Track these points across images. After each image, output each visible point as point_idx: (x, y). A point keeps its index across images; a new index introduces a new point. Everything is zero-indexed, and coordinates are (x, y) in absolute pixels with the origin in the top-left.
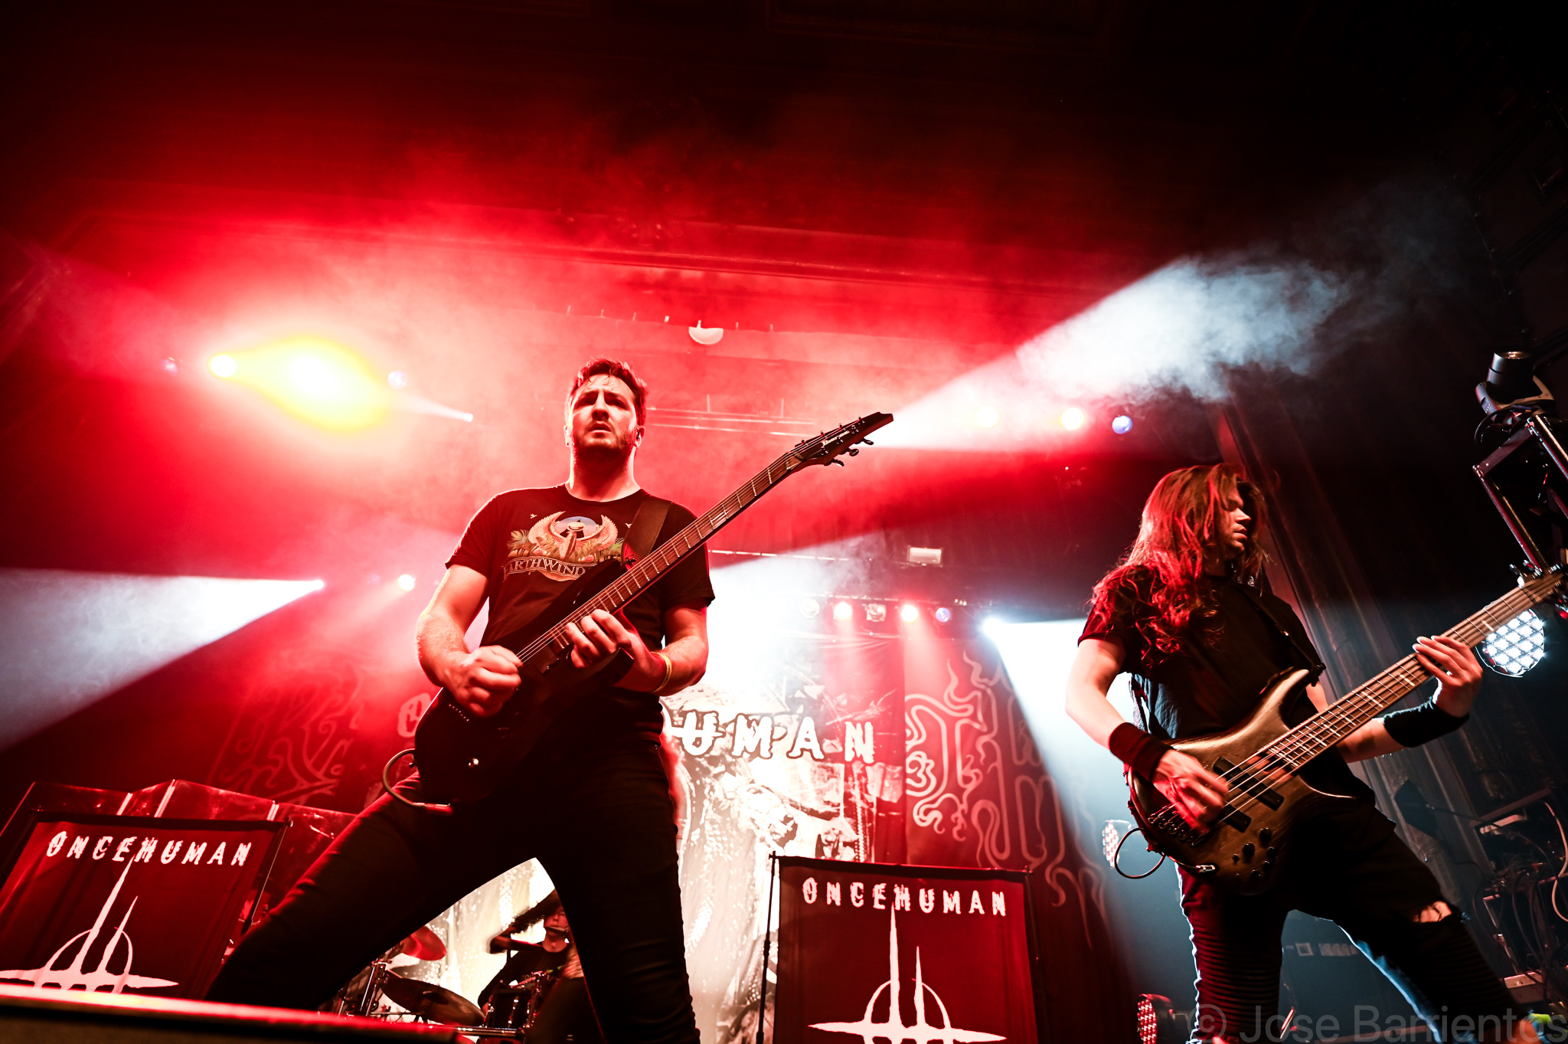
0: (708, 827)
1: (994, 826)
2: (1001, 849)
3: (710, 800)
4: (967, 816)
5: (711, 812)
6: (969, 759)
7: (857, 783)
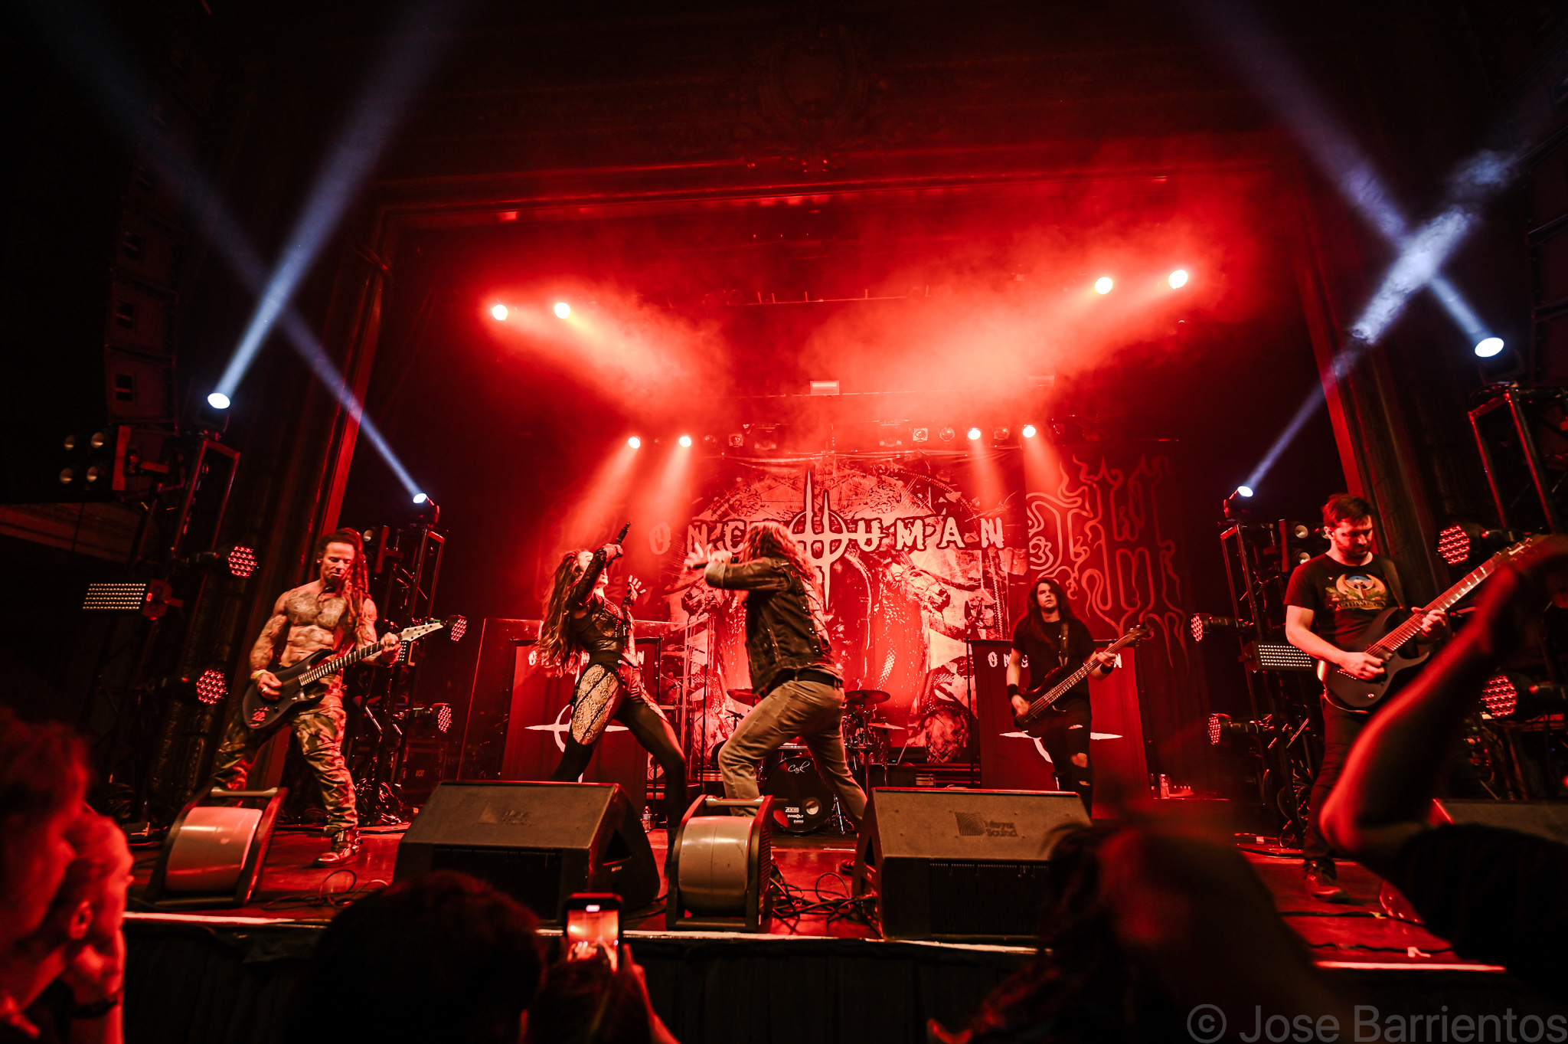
0: (884, 602)
1: (1099, 586)
2: (1105, 603)
3: (883, 583)
4: (1078, 582)
5: (885, 591)
6: (1079, 539)
7: (992, 563)
